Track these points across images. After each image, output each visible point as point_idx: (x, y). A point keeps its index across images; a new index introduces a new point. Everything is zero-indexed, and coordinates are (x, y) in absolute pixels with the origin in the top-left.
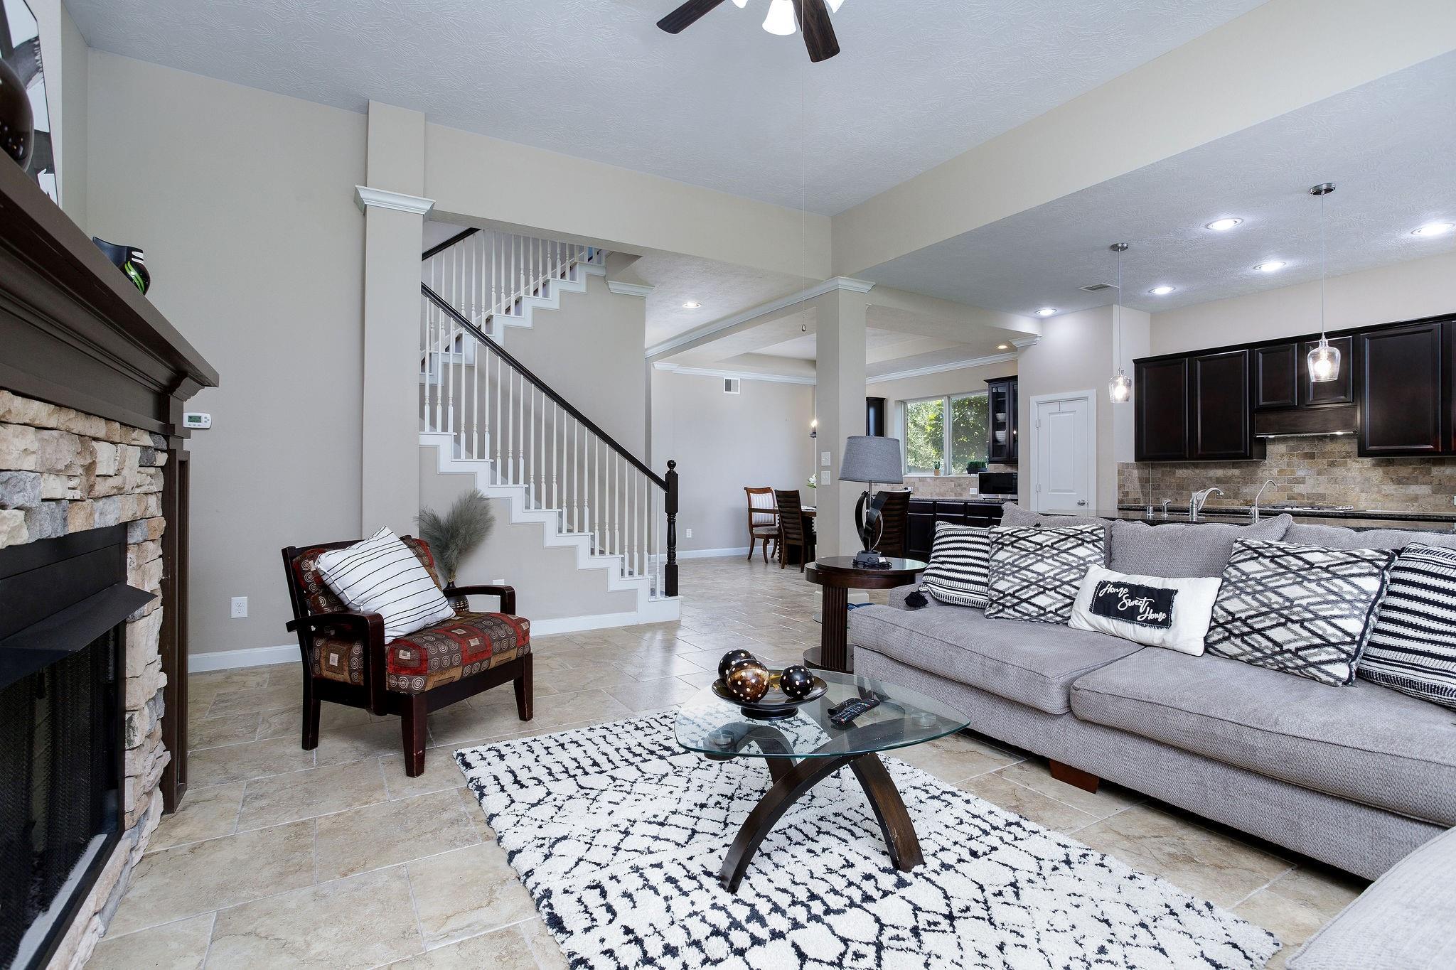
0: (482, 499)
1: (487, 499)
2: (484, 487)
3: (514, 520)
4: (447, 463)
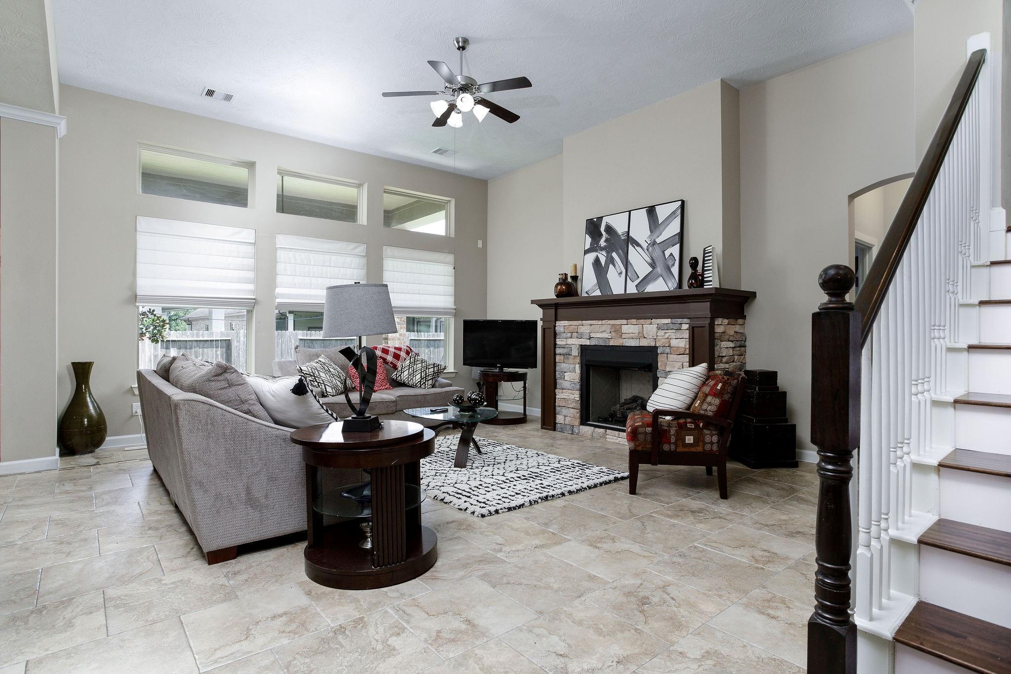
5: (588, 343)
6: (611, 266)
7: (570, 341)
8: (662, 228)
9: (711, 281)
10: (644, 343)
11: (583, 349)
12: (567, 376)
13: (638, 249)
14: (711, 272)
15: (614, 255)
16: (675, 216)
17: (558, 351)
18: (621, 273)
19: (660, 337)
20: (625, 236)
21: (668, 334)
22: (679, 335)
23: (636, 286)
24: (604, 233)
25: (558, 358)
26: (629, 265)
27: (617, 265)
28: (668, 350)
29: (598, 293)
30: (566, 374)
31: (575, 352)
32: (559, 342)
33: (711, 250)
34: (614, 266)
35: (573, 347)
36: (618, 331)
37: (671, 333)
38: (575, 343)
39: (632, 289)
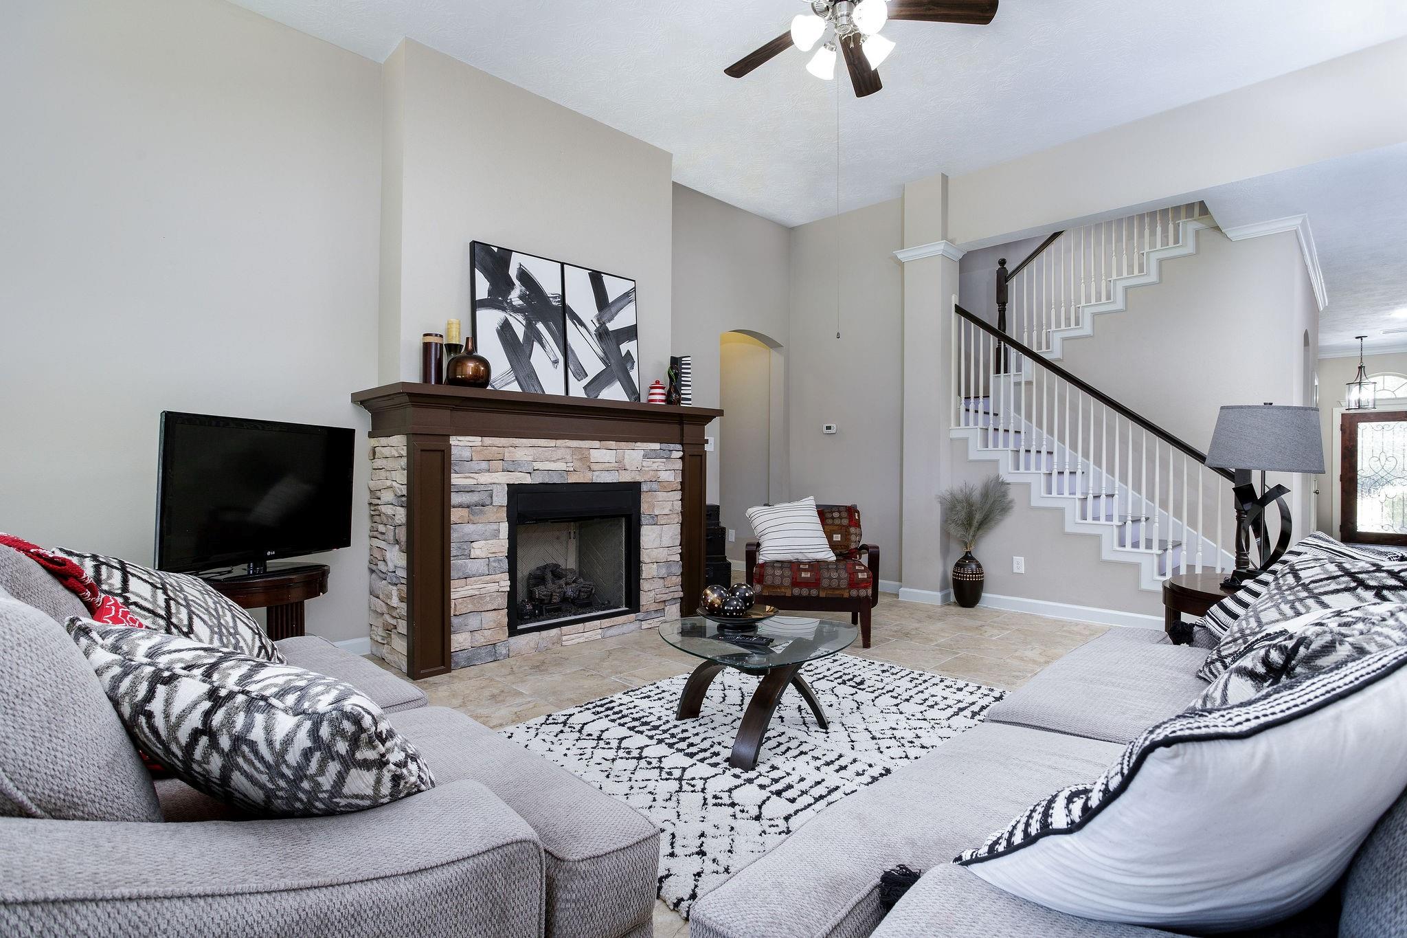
0: (1003, 483)
1: (1008, 484)
2: (1007, 473)
3: (1033, 504)
4: (976, 451)
5: (528, 480)
6: (536, 345)
7: (485, 478)
8: (613, 310)
9: (690, 400)
10: (626, 477)
11: (515, 491)
12: (479, 549)
13: (582, 329)
14: (690, 388)
15: (540, 326)
16: (627, 300)
17: (455, 499)
18: (556, 362)
19: (647, 469)
20: (558, 301)
21: (657, 464)
22: (670, 466)
23: (585, 388)
24: (517, 283)
25: (455, 515)
26: (569, 352)
27: (547, 347)
28: (655, 486)
29: (515, 387)
30: (474, 545)
31: (501, 499)
32: (456, 479)
33: (689, 362)
34: (543, 346)
35: (496, 489)
36: (585, 459)
37: (658, 464)
38: (499, 481)
39: (577, 390)
